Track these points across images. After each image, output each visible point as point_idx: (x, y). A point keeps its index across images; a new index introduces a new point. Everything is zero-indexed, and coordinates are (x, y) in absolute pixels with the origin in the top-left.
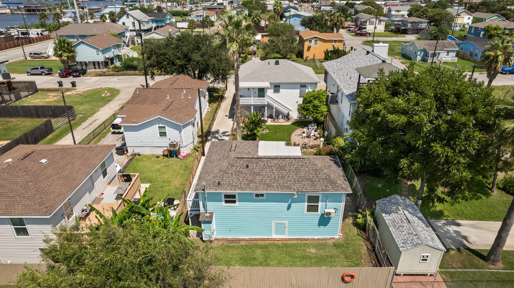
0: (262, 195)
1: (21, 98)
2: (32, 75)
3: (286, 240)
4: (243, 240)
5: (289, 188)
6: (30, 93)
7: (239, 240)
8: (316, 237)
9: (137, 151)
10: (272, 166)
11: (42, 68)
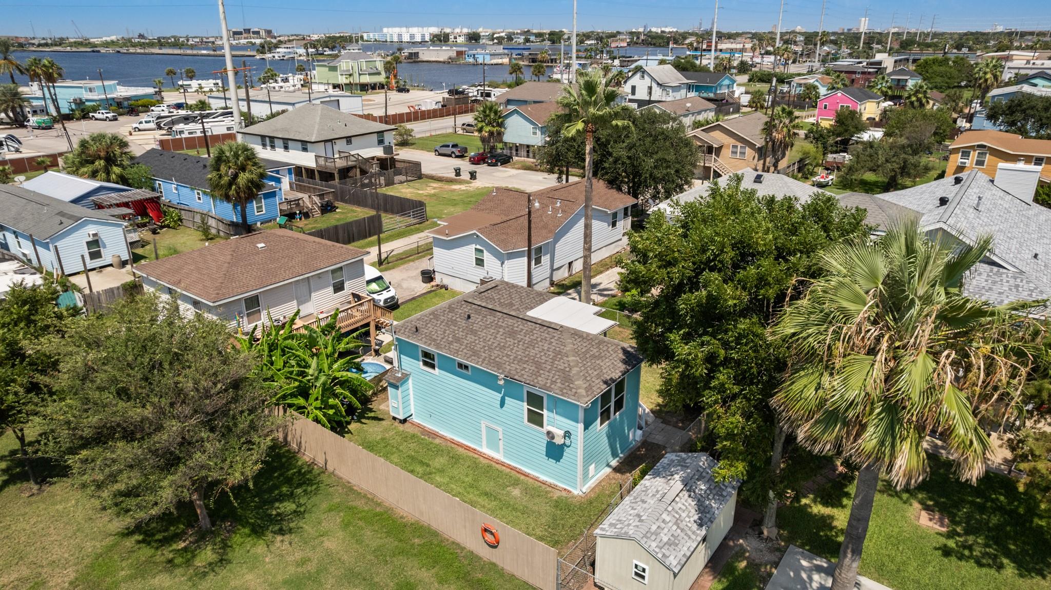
0: (466, 367)
1: (393, 183)
2: (440, 155)
3: (498, 462)
4: (442, 437)
5: (499, 366)
6: (409, 178)
7: (435, 435)
8: (543, 478)
9: (447, 281)
10: (501, 327)
11: (454, 146)
